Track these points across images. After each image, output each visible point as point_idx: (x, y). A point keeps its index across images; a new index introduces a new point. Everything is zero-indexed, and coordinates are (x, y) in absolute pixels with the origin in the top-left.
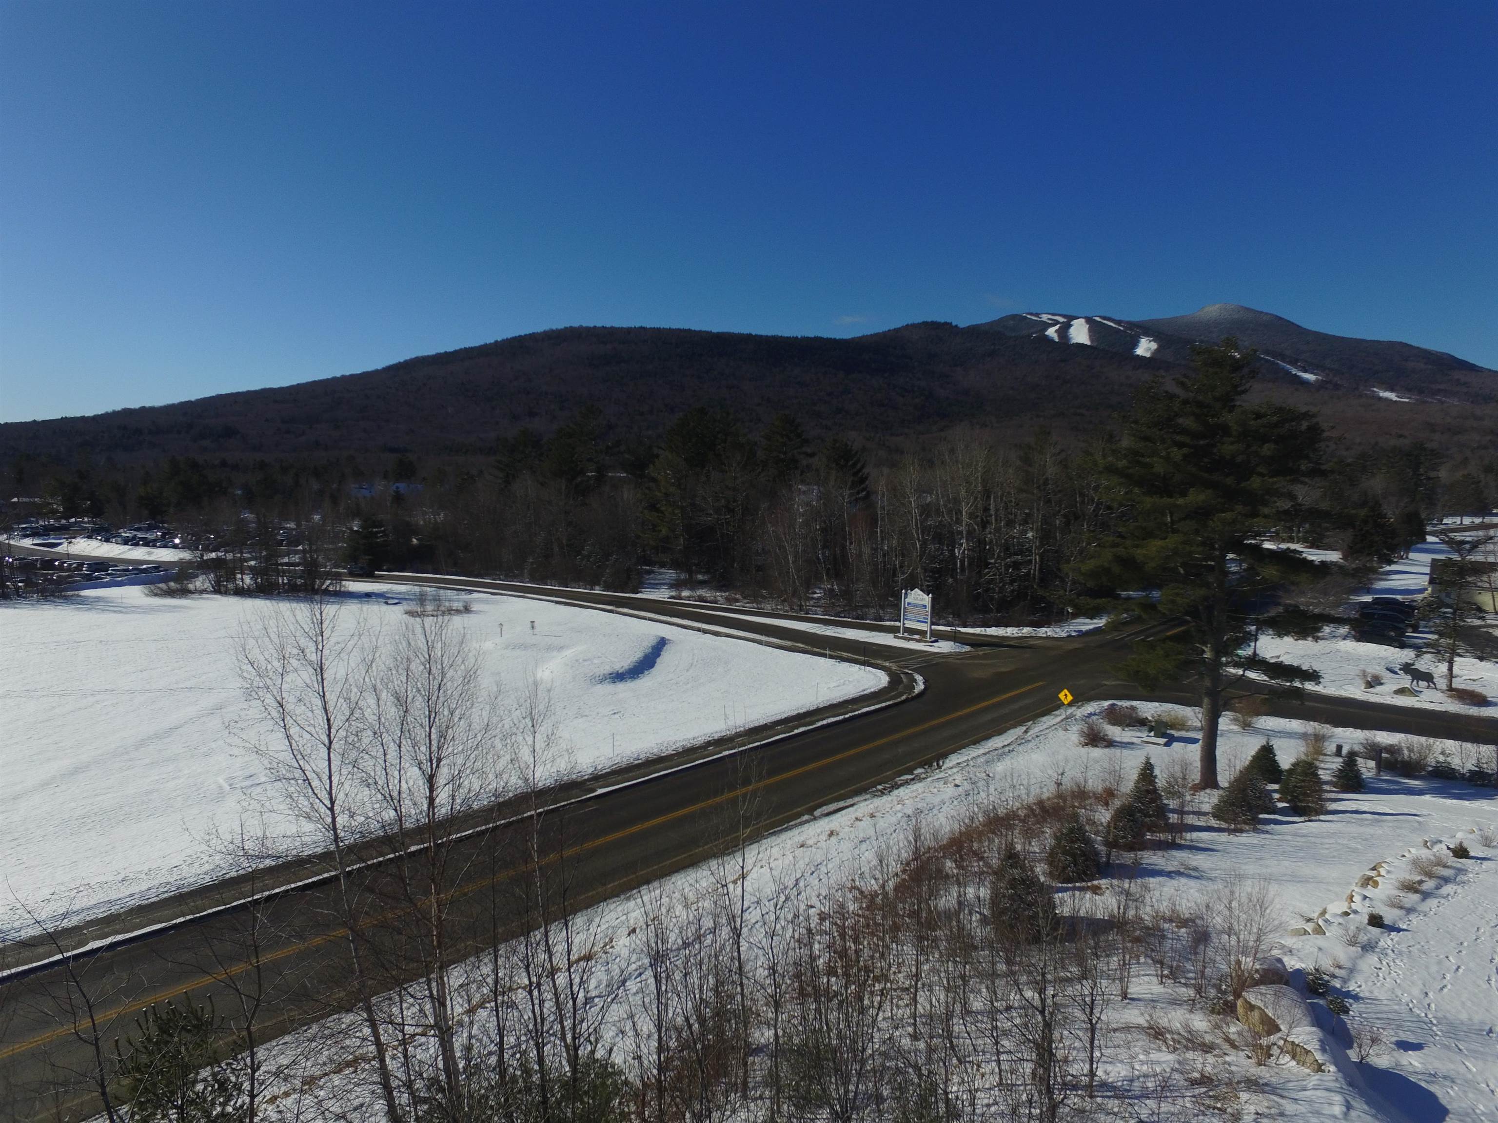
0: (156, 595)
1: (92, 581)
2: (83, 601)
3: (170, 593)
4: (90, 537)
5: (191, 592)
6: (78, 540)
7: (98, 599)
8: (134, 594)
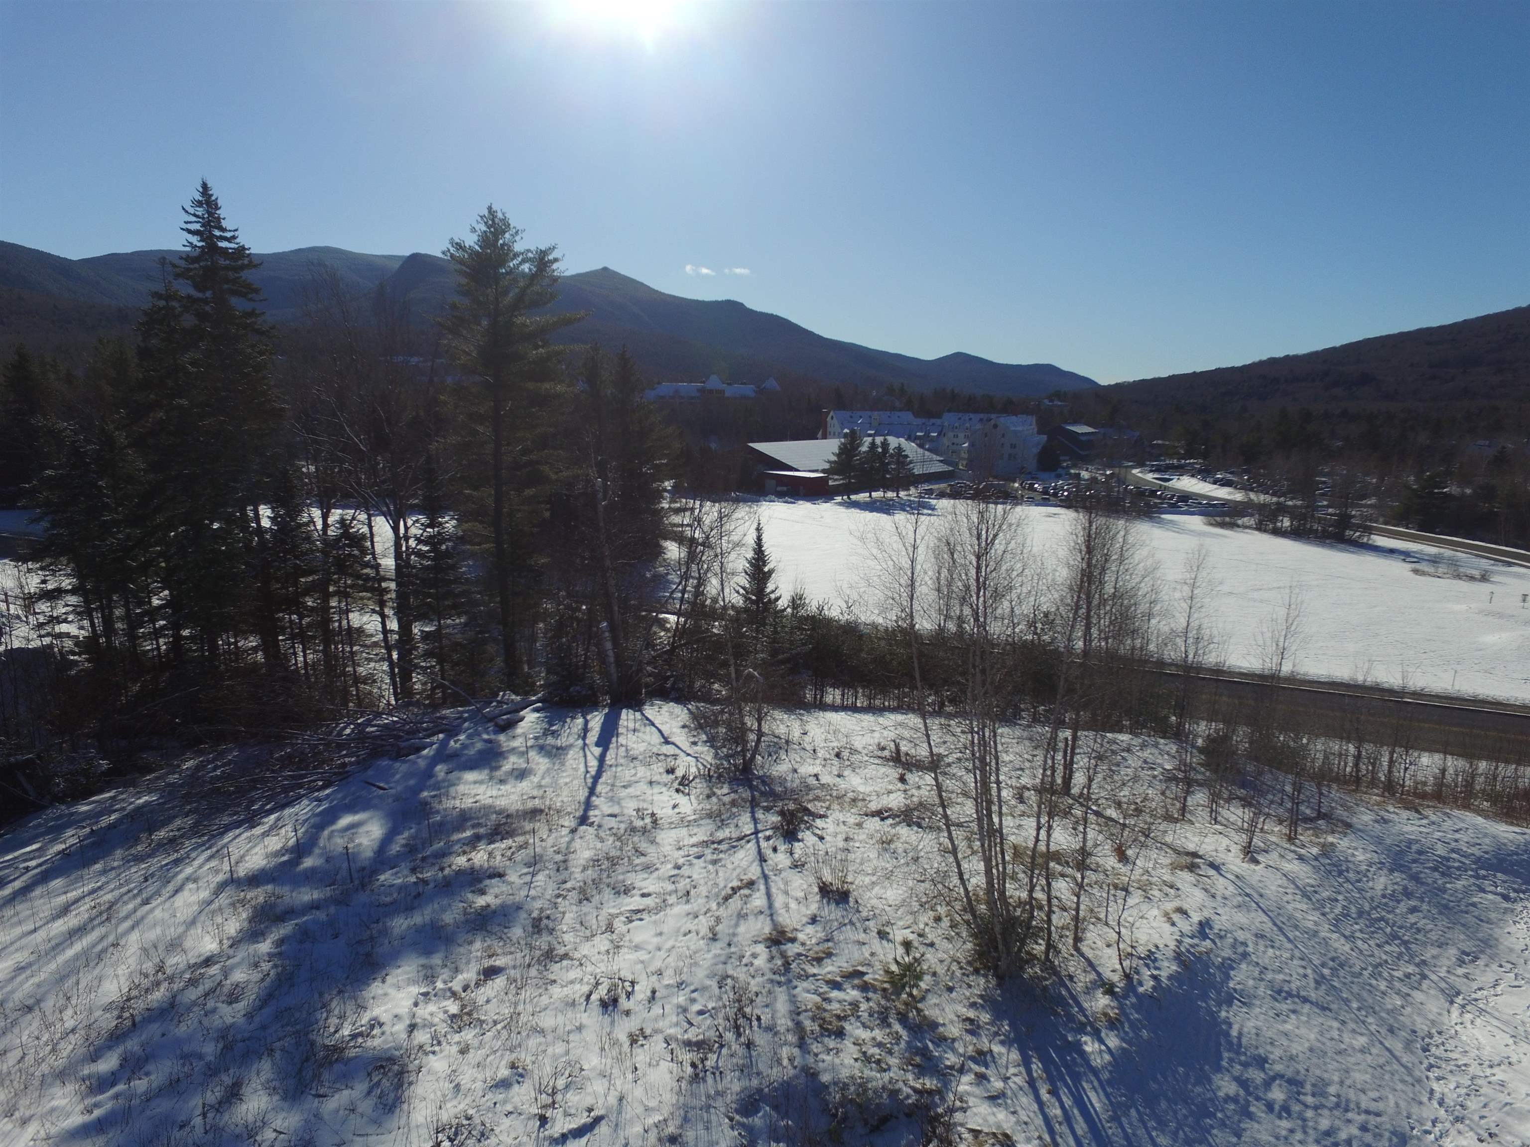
0: (1211, 525)
1: (1174, 509)
2: (1161, 522)
3: (1222, 525)
4: (1193, 476)
5: (1238, 526)
6: (1185, 477)
7: (1171, 521)
8: (1196, 522)
